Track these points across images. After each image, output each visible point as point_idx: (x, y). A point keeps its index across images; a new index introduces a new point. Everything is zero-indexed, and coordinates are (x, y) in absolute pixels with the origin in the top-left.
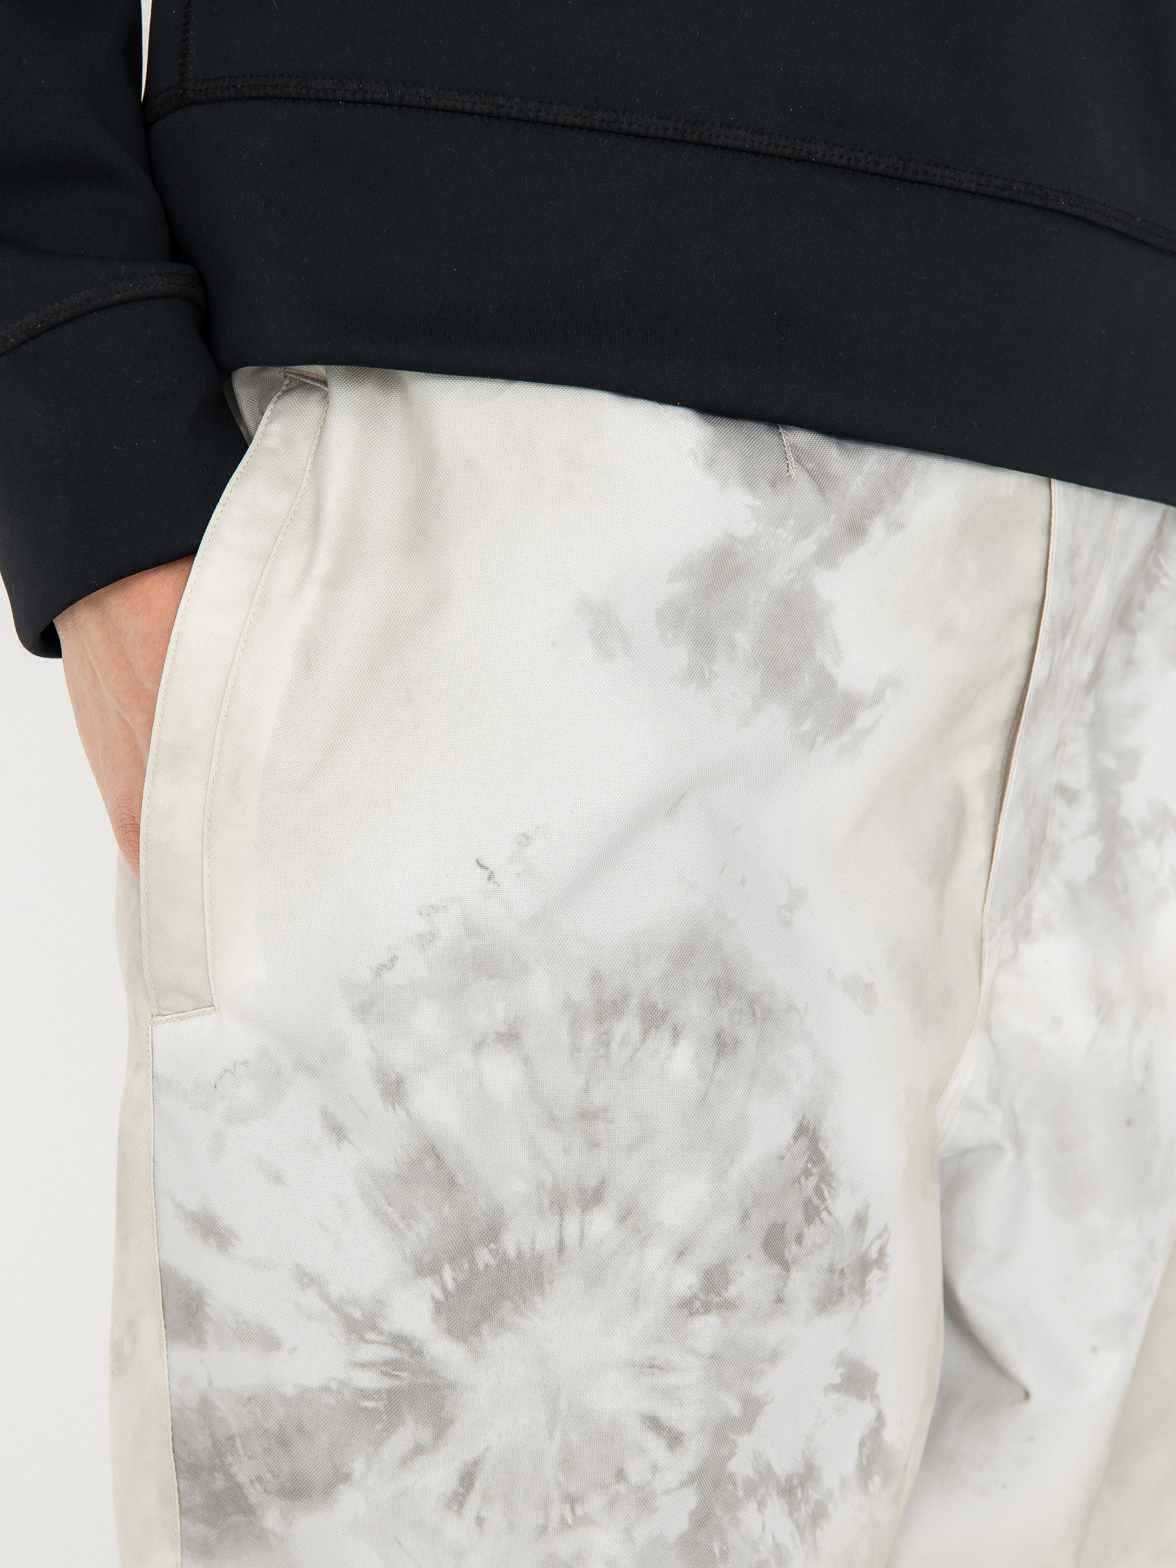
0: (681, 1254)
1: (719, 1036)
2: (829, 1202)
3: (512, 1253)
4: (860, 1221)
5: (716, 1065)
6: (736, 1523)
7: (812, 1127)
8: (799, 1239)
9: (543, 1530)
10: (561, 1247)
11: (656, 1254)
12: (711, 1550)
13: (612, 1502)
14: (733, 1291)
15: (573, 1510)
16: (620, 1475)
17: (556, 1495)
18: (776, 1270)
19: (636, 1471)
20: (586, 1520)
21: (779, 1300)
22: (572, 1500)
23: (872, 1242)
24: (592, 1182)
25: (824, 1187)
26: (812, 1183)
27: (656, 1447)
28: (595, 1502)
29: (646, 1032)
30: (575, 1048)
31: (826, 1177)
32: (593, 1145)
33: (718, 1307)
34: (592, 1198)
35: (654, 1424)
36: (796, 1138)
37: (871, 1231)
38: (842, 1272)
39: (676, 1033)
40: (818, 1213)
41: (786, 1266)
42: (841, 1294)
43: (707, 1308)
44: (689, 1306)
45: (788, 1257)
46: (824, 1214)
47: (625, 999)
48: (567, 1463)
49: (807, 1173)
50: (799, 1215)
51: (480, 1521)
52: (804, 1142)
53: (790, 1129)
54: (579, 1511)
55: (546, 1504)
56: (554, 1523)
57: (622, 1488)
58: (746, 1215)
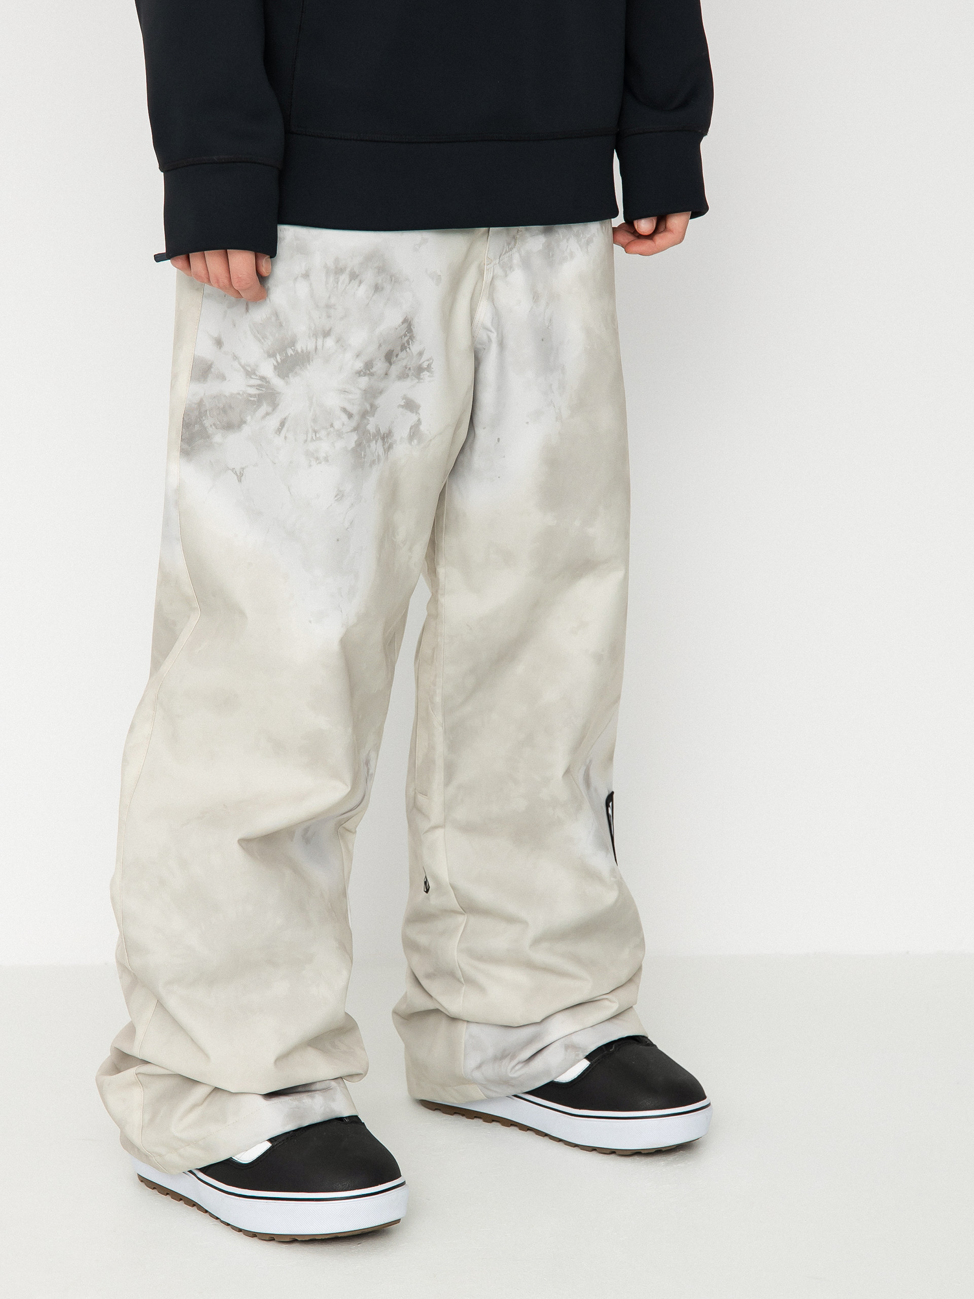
0: (358, 356)
1: (376, 285)
2: (411, 346)
3: (300, 350)
4: (421, 354)
5: (373, 295)
6: (369, 446)
7: (409, 320)
8: (397, 356)
9: (306, 441)
10: (316, 348)
11: (349, 355)
12: (361, 454)
13: (328, 434)
14: (374, 370)
15: (316, 436)
16: (332, 425)
17: (310, 430)
18: (387, 364)
19: (337, 425)
20: (320, 439)
21: (386, 374)
22: (315, 432)
23: (424, 362)
24: (327, 329)
25: (410, 340)
26: (406, 339)
27: (344, 417)
28: (323, 434)
29: (350, 281)
30: (327, 283)
31: (412, 338)
32: (329, 317)
33: (369, 374)
34: (326, 334)
35: (344, 410)
36: (403, 323)
37: (424, 358)
38: (410, 369)
39: (360, 282)
40: (406, 348)
41: (390, 364)
42: (408, 376)
43: (365, 375)
44: (359, 373)
45: (392, 362)
46: (408, 349)
47: (345, 268)
48: (315, 420)
49: (405, 335)
50: (399, 348)
51: (285, 438)
52: (405, 325)
53: (401, 320)
54: (318, 436)
55: (307, 433)
56: (309, 439)
57: (332, 429)
58: (380, 346)
